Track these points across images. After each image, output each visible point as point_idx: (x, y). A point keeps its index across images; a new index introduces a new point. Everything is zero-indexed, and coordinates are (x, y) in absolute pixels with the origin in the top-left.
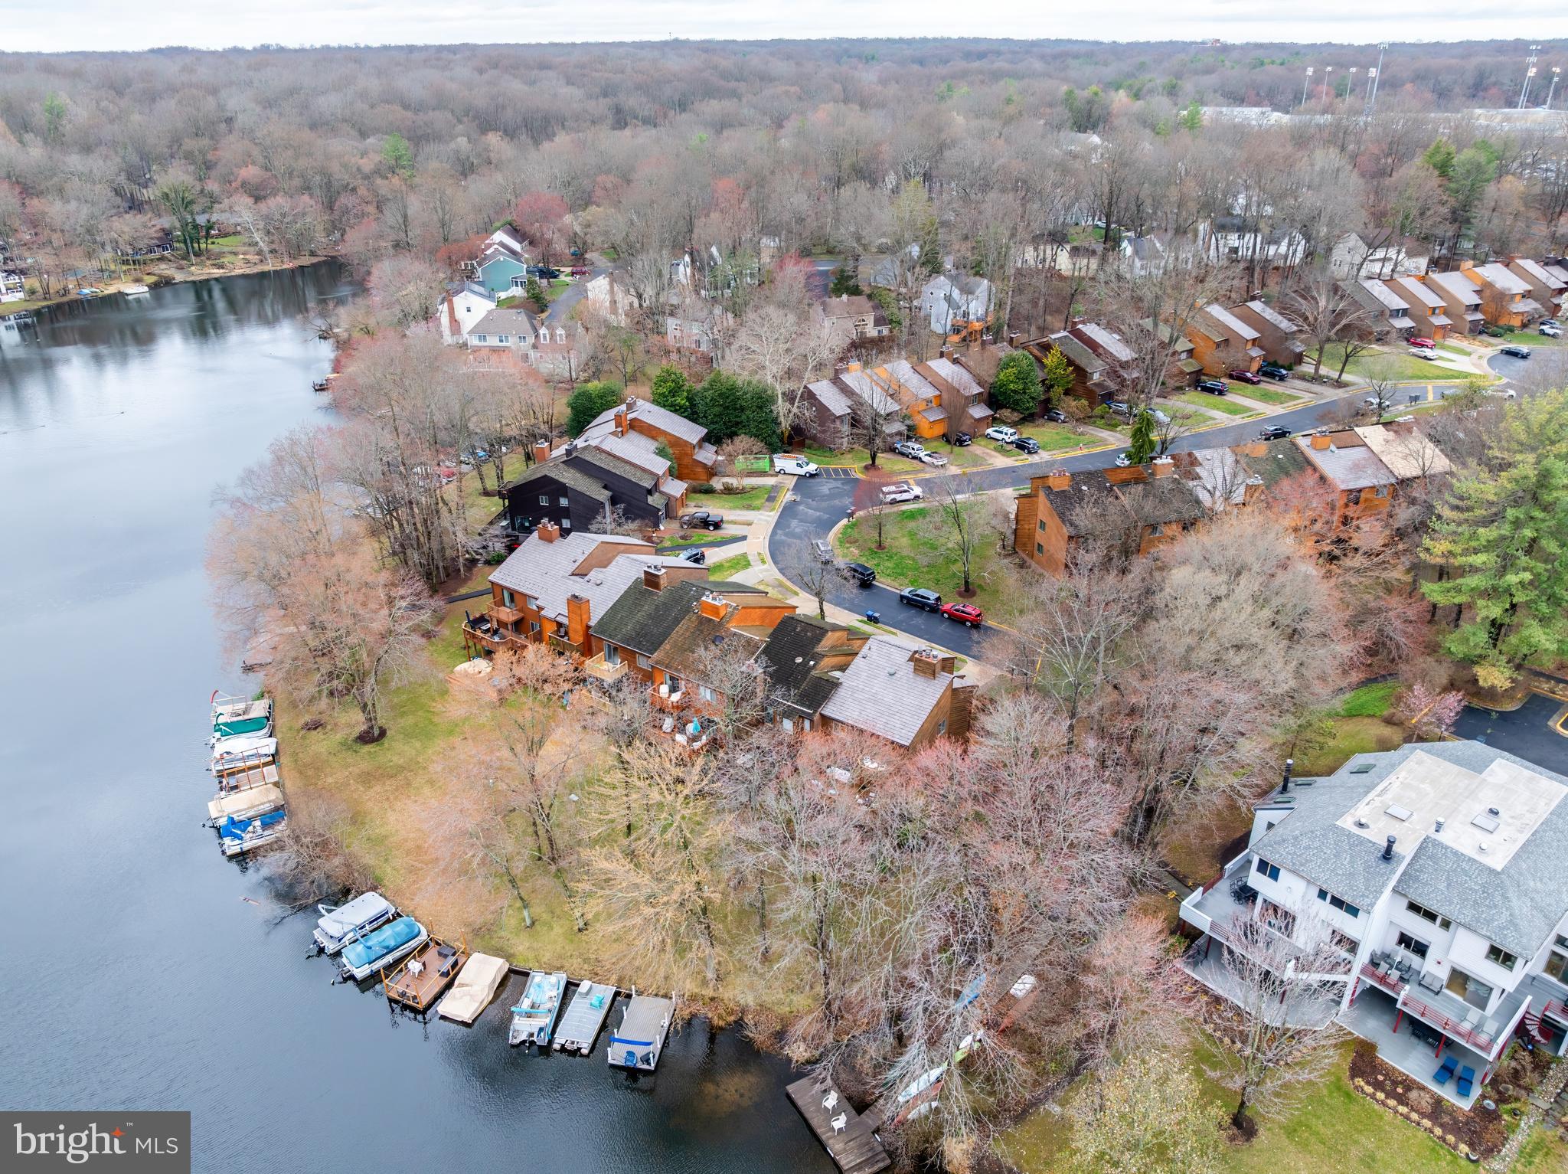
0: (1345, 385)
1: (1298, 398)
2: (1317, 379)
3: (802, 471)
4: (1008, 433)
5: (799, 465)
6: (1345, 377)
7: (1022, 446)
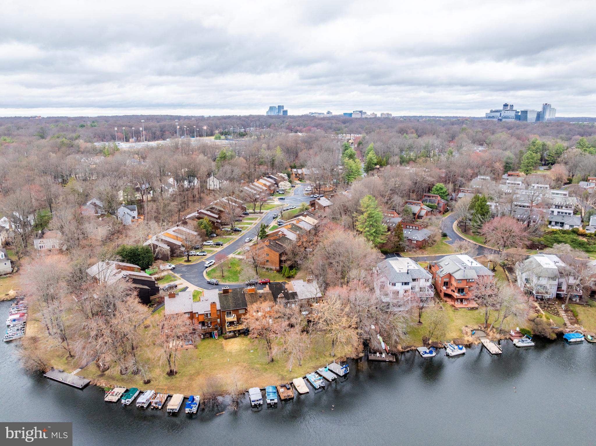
0: (262, 213)
1: (258, 218)
2: (255, 213)
3: (171, 268)
4: (211, 242)
5: (169, 266)
6: (261, 211)
7: (218, 245)
